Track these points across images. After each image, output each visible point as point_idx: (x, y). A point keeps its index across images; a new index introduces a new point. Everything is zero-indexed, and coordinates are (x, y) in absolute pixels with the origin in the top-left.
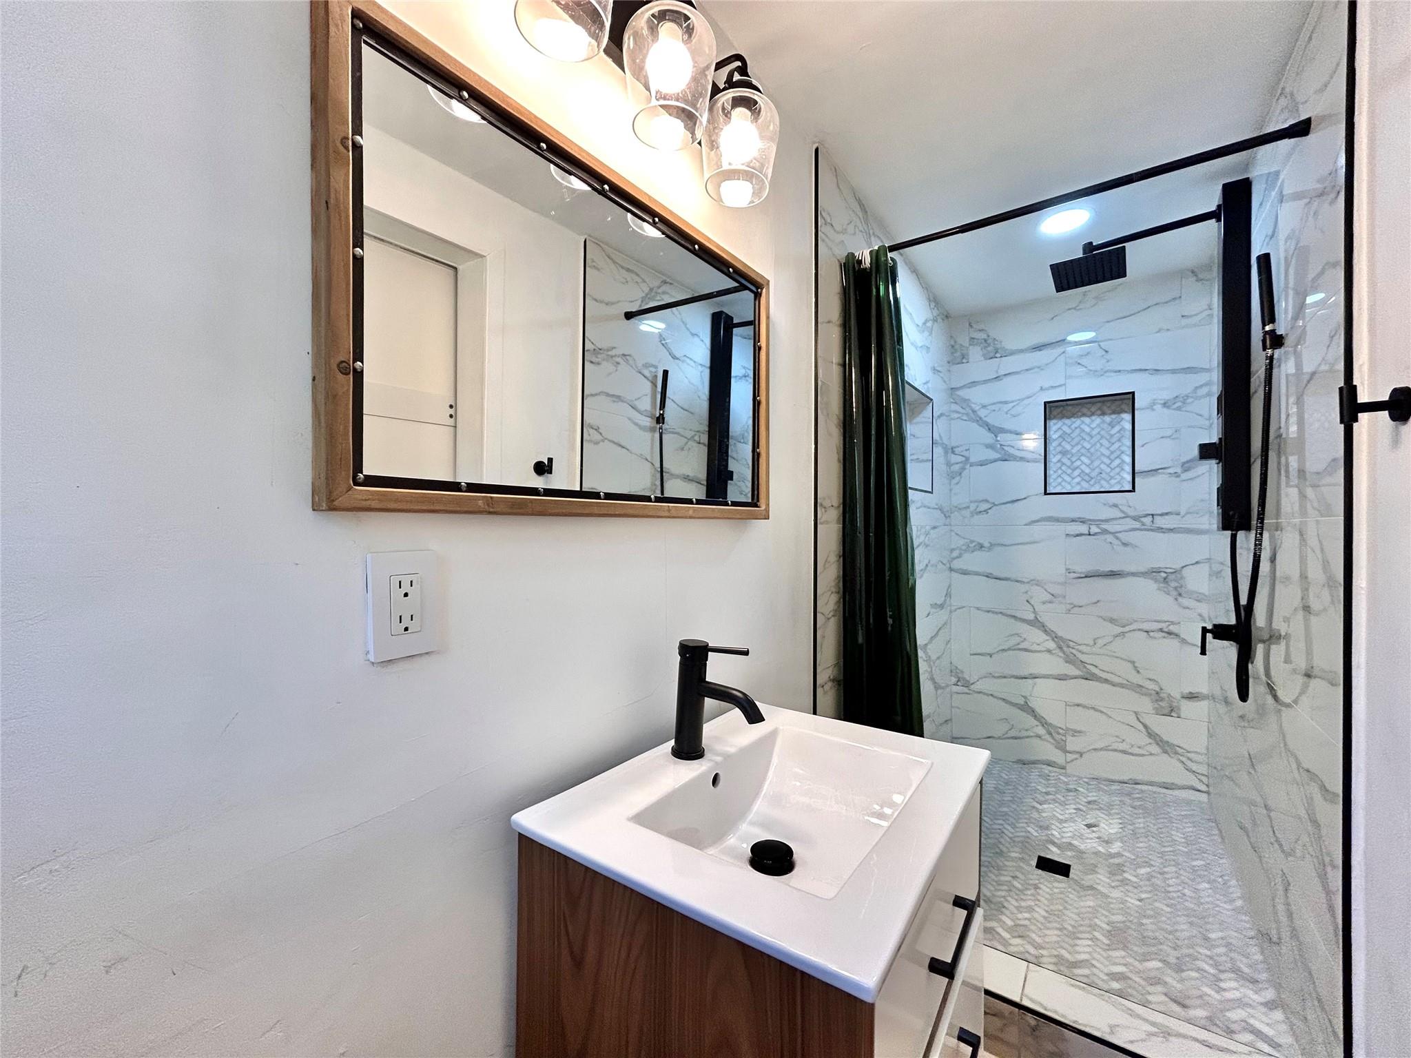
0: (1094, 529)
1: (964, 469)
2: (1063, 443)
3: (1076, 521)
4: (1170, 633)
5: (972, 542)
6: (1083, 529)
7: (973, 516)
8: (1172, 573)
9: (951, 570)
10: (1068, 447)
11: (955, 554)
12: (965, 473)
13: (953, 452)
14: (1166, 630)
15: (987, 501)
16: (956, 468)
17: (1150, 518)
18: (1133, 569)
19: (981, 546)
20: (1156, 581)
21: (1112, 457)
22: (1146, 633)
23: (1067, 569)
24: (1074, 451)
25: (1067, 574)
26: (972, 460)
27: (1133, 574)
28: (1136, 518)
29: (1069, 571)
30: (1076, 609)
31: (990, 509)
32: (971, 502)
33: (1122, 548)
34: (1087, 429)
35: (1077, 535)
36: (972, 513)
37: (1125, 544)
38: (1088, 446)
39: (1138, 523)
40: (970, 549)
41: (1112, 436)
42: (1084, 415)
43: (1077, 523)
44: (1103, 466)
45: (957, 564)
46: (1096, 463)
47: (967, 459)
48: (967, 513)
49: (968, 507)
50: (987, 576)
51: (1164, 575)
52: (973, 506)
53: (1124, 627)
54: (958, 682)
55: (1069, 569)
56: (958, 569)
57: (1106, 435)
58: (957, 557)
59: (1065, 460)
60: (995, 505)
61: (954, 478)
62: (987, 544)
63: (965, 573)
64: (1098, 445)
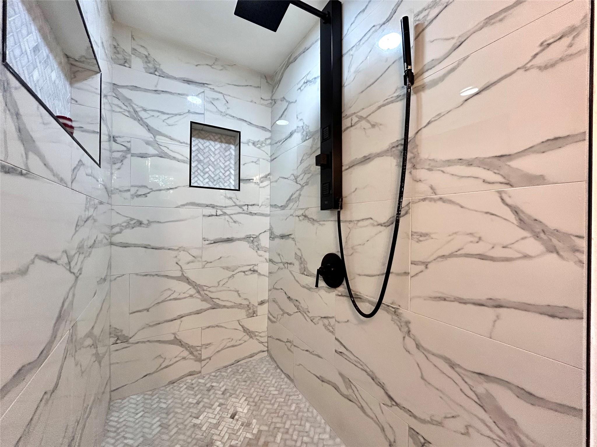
0: (219, 212)
1: (125, 157)
2: (199, 155)
3: (209, 207)
4: (254, 271)
5: (132, 219)
6: (213, 211)
7: (133, 198)
8: (255, 237)
9: (112, 244)
10: (202, 158)
11: (116, 229)
12: (126, 161)
13: (115, 141)
14: (252, 269)
15: (146, 187)
16: (117, 155)
17: (246, 207)
18: (238, 236)
19: (140, 223)
20: (248, 242)
21: (226, 169)
22: (243, 273)
23: (203, 238)
24: (205, 161)
25: (203, 241)
26: (133, 151)
27: (239, 239)
28: (240, 207)
29: (204, 239)
30: (208, 264)
31: (149, 193)
32: (132, 186)
33: (233, 224)
34: (213, 149)
35: (210, 216)
36: (132, 195)
37: (235, 222)
38: (213, 160)
39: (241, 209)
40: (130, 226)
41: (226, 157)
42: (211, 139)
43: (210, 208)
44: (221, 174)
45: (117, 239)
46: (218, 171)
47: (129, 150)
48: (128, 195)
49: (129, 190)
50: (146, 247)
51: (252, 239)
52: (133, 190)
53: (233, 271)
54: (117, 340)
55: (204, 238)
56: (119, 243)
57: (223, 155)
58: (117, 233)
59: (200, 166)
60: (153, 191)
61: (115, 164)
62: (145, 222)
63: (125, 246)
64: (219, 161)
